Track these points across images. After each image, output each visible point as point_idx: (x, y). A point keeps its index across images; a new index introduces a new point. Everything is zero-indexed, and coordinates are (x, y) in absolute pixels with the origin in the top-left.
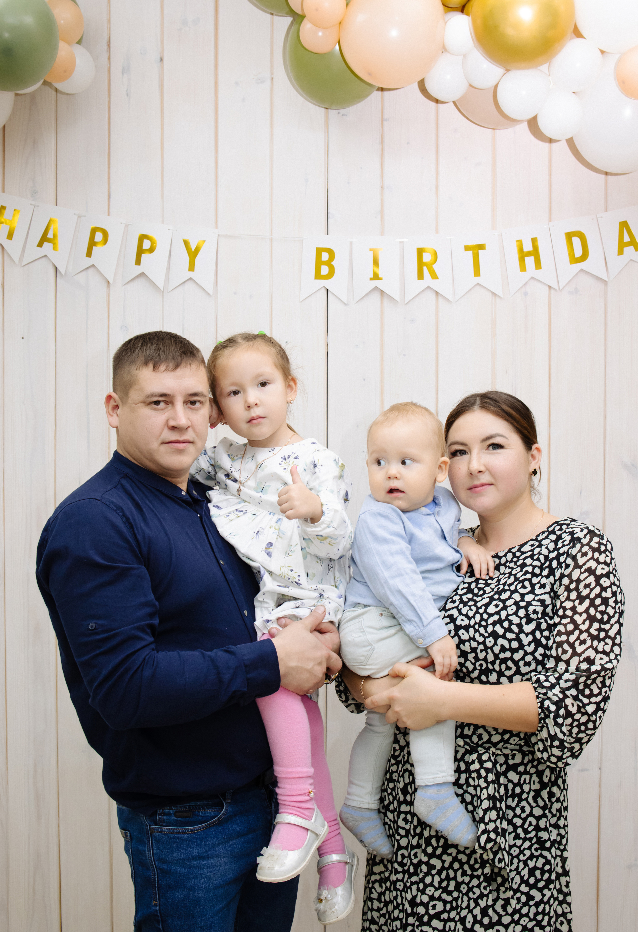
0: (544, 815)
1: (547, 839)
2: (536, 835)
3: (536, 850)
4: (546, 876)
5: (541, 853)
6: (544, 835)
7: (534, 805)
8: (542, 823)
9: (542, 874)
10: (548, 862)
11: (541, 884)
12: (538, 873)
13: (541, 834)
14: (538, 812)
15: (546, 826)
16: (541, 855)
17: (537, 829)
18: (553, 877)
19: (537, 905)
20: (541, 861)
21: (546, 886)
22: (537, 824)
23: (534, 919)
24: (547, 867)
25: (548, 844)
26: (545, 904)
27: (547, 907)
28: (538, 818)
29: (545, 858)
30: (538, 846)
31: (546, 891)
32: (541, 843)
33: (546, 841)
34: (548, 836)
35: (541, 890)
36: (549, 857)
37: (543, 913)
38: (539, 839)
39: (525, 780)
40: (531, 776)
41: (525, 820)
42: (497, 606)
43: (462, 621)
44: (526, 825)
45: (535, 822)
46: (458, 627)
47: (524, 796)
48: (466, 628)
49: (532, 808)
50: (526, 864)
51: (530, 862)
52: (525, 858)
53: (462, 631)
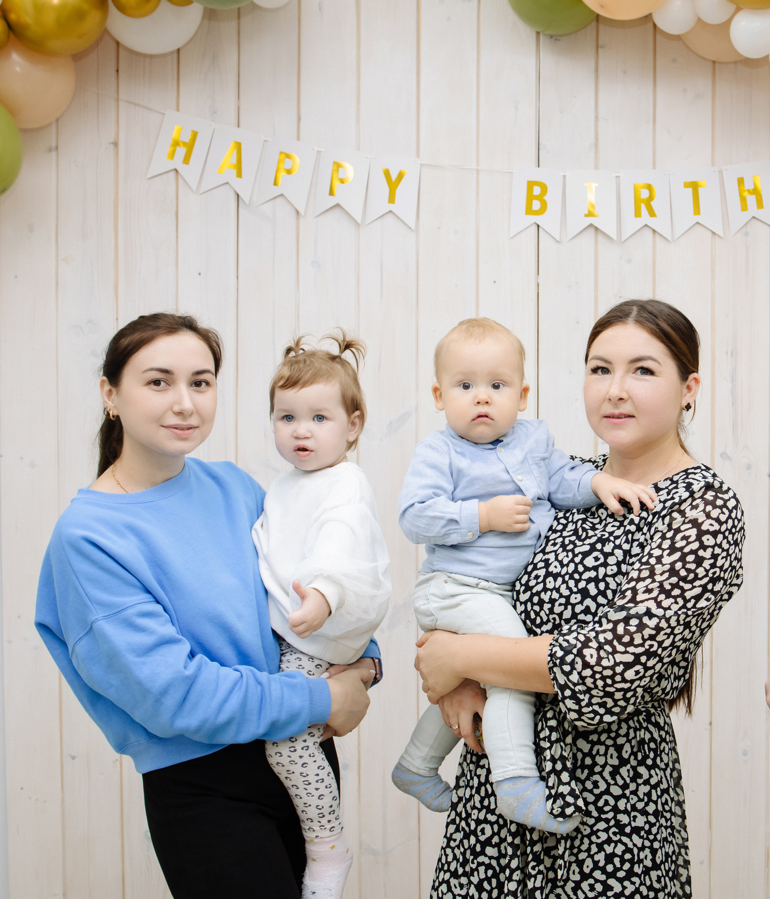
0: (624, 796)
1: (627, 823)
2: (615, 817)
5: (620, 838)
6: (624, 818)
8: (622, 804)
13: (620, 817)
14: (616, 791)
15: (626, 808)
17: (616, 810)
22: (616, 804)
25: (628, 830)
28: (617, 798)
30: (617, 831)
33: (625, 825)
34: (629, 820)
38: (618, 822)
39: (598, 751)
40: (607, 748)
41: (598, 797)
42: (597, 559)
43: (554, 568)
44: (601, 803)
45: (612, 802)
46: (548, 574)
47: (597, 769)
48: (556, 576)
49: (609, 785)
50: (600, 848)
51: (606, 846)
52: (599, 841)
53: (550, 579)
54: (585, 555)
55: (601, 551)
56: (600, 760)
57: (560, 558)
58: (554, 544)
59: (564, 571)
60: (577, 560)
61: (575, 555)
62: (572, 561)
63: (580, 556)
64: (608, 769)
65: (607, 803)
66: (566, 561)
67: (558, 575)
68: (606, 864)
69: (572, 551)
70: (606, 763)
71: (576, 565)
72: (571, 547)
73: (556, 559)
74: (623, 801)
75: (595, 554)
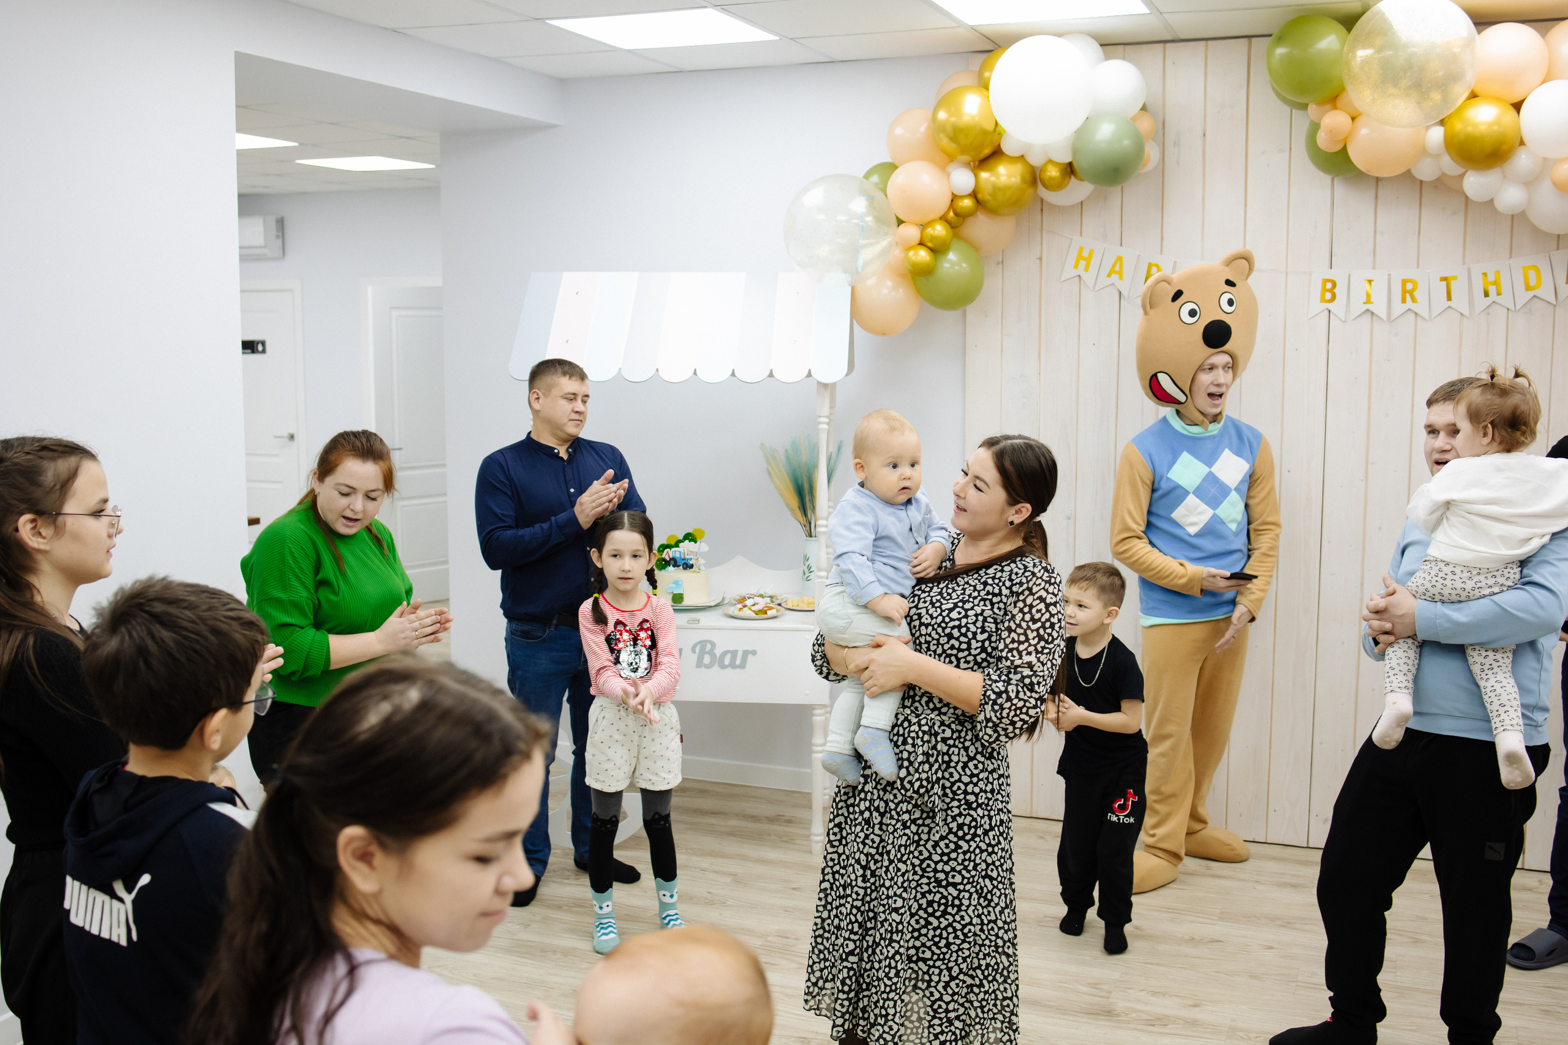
3: (965, 809)
4: (973, 830)
7: (963, 773)
9: (969, 829)
10: (974, 820)
11: (968, 837)
12: (966, 828)
16: (969, 814)
18: (979, 832)
19: (965, 853)
20: (969, 819)
21: (972, 839)
23: (962, 864)
24: (973, 824)
26: (971, 853)
27: (973, 855)
29: (972, 816)
31: (972, 843)
32: (969, 804)
35: (968, 842)
36: (975, 816)
37: (970, 860)
39: (953, 752)
40: (959, 749)
41: (953, 784)
42: (959, 613)
43: (926, 619)
44: (955, 788)
45: (963, 787)
46: (921, 624)
47: (953, 764)
48: (927, 626)
49: (961, 775)
50: (954, 818)
51: (958, 818)
52: (953, 814)
53: (923, 628)
54: (951, 610)
55: (962, 607)
56: (955, 758)
57: (930, 612)
58: (925, 602)
59: (934, 621)
60: (944, 614)
61: (942, 611)
62: (940, 614)
63: (947, 612)
64: (961, 764)
65: (959, 788)
66: (935, 615)
67: (929, 624)
68: (958, 831)
69: (940, 607)
70: (959, 761)
71: (944, 618)
72: (938, 604)
73: (927, 613)
74: (971, 786)
75: (958, 610)
